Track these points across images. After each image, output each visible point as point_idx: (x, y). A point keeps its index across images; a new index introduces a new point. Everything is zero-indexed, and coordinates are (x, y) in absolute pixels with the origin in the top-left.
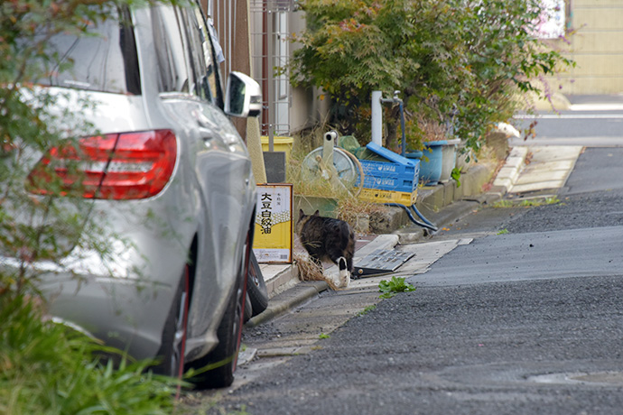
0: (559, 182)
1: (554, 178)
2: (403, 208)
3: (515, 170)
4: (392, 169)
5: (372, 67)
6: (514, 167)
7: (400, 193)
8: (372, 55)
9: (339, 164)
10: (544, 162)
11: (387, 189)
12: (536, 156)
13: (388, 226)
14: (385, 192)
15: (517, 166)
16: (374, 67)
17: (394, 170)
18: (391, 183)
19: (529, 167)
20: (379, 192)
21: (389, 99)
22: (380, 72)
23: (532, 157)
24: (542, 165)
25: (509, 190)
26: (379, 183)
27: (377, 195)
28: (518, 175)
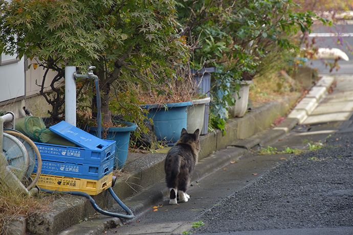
0: (346, 114)
1: (344, 110)
2: (87, 197)
3: (314, 100)
4: (77, 154)
5: (66, 39)
6: (314, 97)
7: (84, 181)
8: (65, 26)
9: (9, 151)
10: (343, 92)
11: (70, 176)
12: (339, 84)
13: (48, 229)
14: (68, 179)
15: (317, 97)
16: (68, 39)
17: (79, 155)
18: (76, 170)
19: (329, 97)
20: (63, 180)
21: (84, 75)
22: (75, 45)
23: (335, 86)
24: (341, 94)
25: (301, 122)
26: (62, 169)
27: (59, 183)
28: (316, 105)
